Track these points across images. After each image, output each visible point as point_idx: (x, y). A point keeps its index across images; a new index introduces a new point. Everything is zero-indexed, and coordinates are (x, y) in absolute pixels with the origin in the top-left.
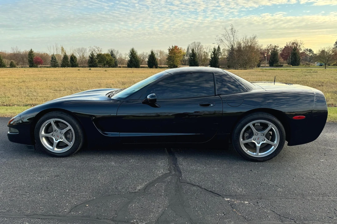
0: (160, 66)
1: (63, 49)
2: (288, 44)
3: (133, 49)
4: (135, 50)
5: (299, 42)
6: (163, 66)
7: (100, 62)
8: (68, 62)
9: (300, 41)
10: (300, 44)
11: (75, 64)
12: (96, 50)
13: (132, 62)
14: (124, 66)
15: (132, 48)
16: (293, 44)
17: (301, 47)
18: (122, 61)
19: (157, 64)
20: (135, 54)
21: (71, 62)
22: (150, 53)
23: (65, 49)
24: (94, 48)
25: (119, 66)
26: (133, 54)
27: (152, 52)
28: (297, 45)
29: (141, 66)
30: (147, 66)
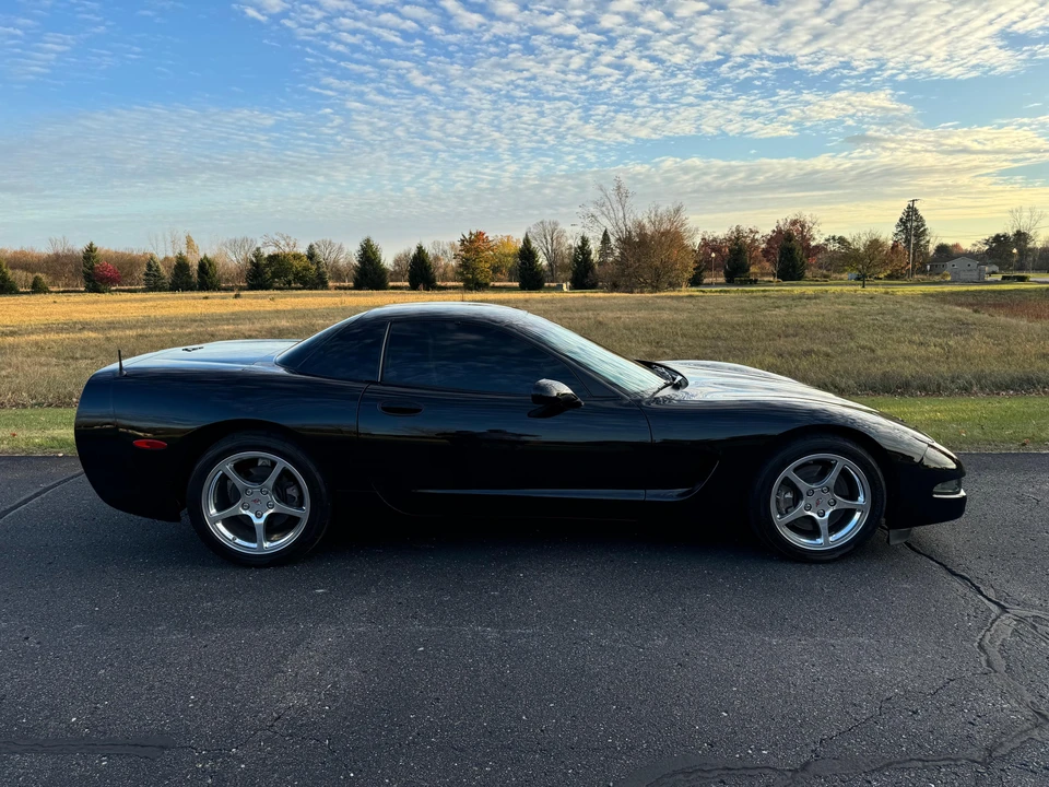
0: (443, 284)
1: (189, 242)
2: (781, 223)
3: (368, 240)
4: (375, 241)
5: (808, 219)
6: (450, 284)
7: (276, 275)
8: (191, 277)
9: (811, 216)
10: (811, 225)
11: (211, 283)
12: (283, 242)
13: (366, 275)
14: (346, 284)
15: (365, 237)
16: (794, 223)
17: (814, 232)
18: (338, 275)
19: (434, 280)
20: (374, 253)
21: (199, 277)
22: (414, 251)
23: (196, 242)
24: (276, 238)
25: (331, 284)
26: (368, 255)
27: (420, 249)
28: (803, 226)
29: (391, 284)
30: (407, 284)
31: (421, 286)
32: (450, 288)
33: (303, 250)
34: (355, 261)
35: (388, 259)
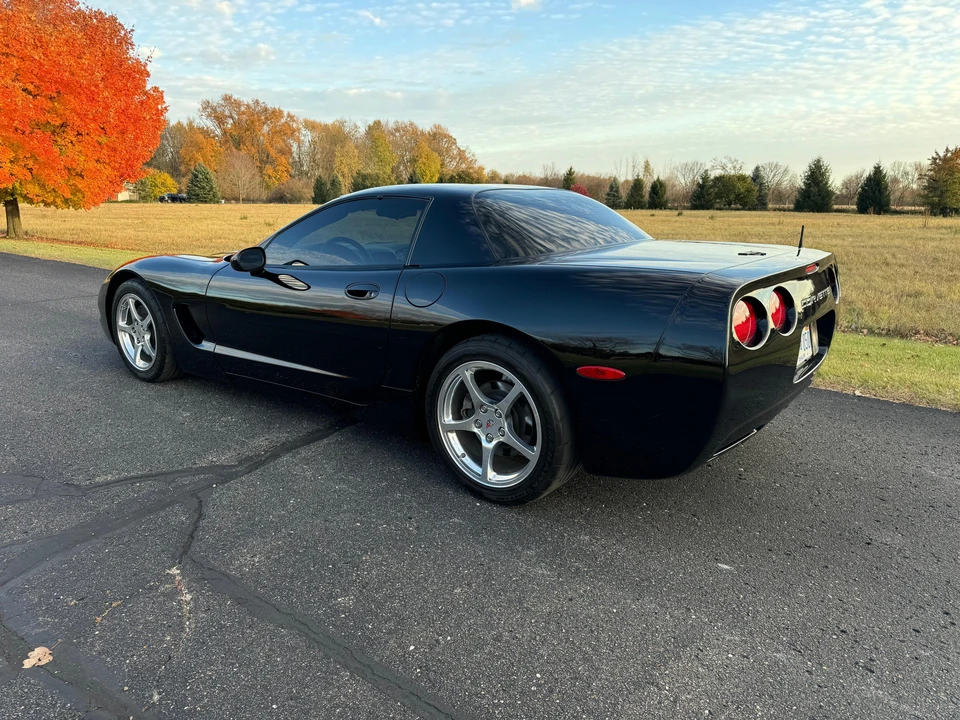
0: (898, 208)
1: (647, 167)
3: (819, 161)
4: (825, 162)
6: (906, 208)
7: (719, 196)
8: (642, 197)
11: (660, 203)
13: (809, 197)
14: (786, 206)
15: (815, 157)
18: (780, 197)
19: (888, 203)
20: (823, 175)
21: (650, 196)
22: (869, 171)
23: (652, 166)
24: (724, 161)
25: (770, 206)
26: (816, 175)
27: (877, 170)
29: (835, 207)
30: (855, 207)
31: (871, 209)
32: (907, 212)
33: (748, 172)
34: (800, 183)
35: (836, 181)
